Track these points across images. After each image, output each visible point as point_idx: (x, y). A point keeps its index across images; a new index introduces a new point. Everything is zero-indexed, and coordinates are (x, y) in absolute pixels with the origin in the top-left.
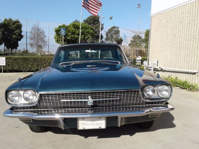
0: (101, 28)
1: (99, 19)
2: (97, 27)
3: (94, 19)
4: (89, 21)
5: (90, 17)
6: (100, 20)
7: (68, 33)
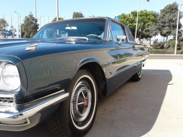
0: (180, 16)
1: (177, 7)
2: (175, 16)
3: (172, 7)
4: (166, 10)
5: (167, 6)
6: (179, 8)
7: (126, 22)
